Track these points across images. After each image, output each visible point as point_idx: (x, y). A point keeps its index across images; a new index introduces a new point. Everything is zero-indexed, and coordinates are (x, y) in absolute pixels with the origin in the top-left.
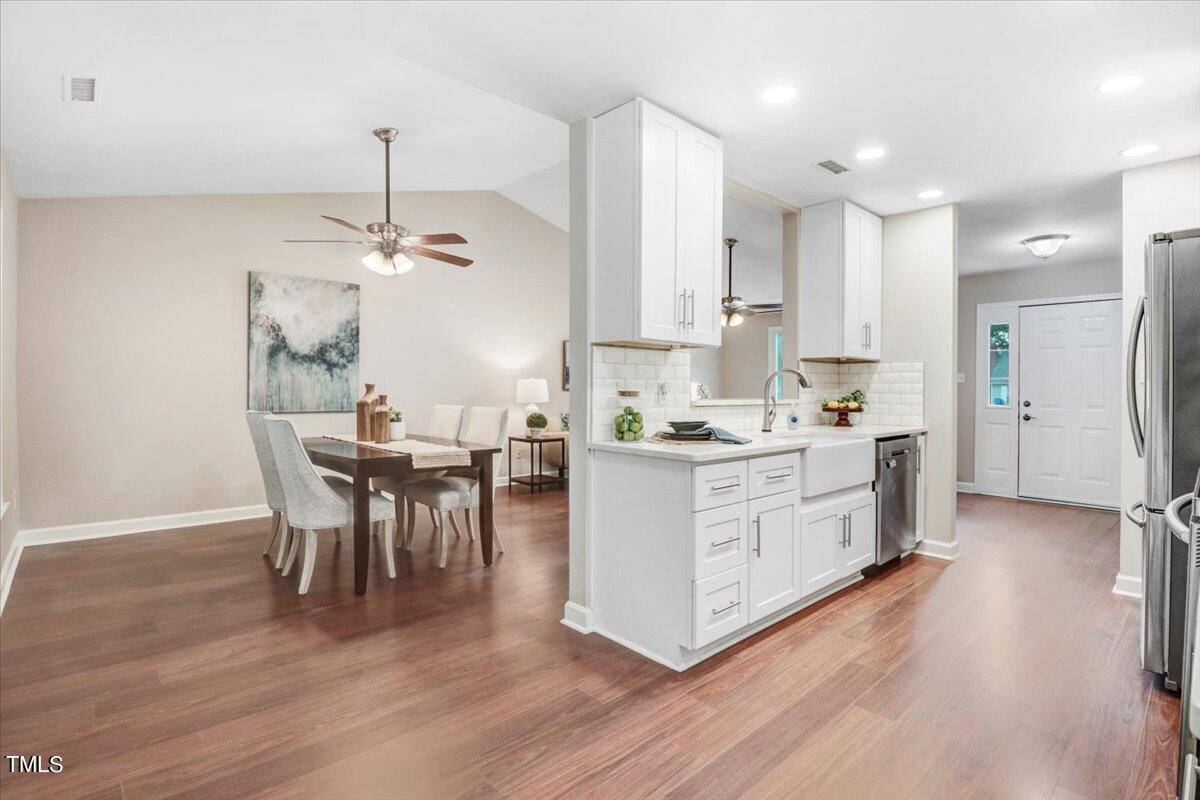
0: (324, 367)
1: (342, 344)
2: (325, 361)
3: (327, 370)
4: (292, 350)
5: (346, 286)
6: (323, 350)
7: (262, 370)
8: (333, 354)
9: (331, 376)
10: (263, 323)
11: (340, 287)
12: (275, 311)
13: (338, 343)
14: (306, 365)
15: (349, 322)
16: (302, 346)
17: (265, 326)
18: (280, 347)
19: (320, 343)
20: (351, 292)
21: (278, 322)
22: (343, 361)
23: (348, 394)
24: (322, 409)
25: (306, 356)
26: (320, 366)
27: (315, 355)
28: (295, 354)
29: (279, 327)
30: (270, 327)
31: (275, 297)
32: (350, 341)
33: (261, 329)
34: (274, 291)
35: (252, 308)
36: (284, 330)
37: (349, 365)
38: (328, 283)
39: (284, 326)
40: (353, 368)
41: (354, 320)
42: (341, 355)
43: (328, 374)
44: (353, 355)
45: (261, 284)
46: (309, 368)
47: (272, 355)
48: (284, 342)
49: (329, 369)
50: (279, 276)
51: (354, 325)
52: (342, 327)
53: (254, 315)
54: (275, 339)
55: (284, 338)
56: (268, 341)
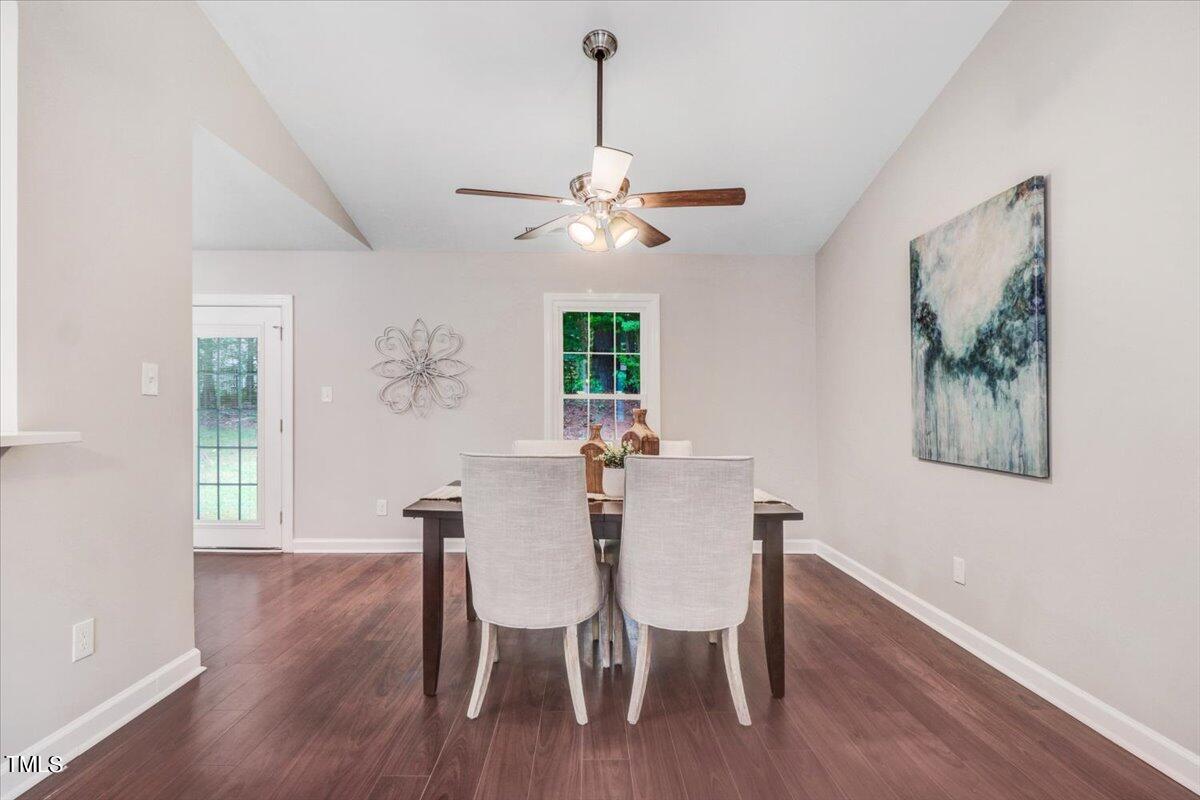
0: (985, 378)
1: (1009, 324)
2: (984, 367)
3: (988, 383)
4: (948, 353)
5: (1012, 194)
6: (982, 345)
7: (921, 392)
8: (997, 349)
9: (994, 396)
10: (919, 316)
11: (1003, 203)
12: (930, 292)
13: (1002, 325)
14: (962, 377)
15: (1019, 273)
16: (957, 343)
17: (920, 320)
18: (935, 351)
19: (978, 332)
20: (1021, 203)
21: (933, 309)
22: (1011, 362)
23: (1020, 437)
24: (984, 464)
25: (962, 360)
26: (978, 376)
27: (972, 356)
28: (951, 359)
29: (934, 317)
30: (924, 320)
31: (929, 270)
32: (1021, 316)
33: (918, 326)
34: (928, 261)
35: (913, 297)
36: (939, 321)
37: (1021, 371)
38: (986, 205)
39: (939, 314)
40: (1030, 374)
41: (1027, 265)
42: (1007, 350)
43: (990, 394)
44: (1026, 344)
45: (918, 255)
46: (966, 383)
47: (929, 366)
48: (939, 342)
49: (991, 383)
50: (932, 233)
51: (1027, 276)
52: (1008, 288)
53: (914, 307)
54: (930, 338)
55: (939, 334)
56: (924, 344)
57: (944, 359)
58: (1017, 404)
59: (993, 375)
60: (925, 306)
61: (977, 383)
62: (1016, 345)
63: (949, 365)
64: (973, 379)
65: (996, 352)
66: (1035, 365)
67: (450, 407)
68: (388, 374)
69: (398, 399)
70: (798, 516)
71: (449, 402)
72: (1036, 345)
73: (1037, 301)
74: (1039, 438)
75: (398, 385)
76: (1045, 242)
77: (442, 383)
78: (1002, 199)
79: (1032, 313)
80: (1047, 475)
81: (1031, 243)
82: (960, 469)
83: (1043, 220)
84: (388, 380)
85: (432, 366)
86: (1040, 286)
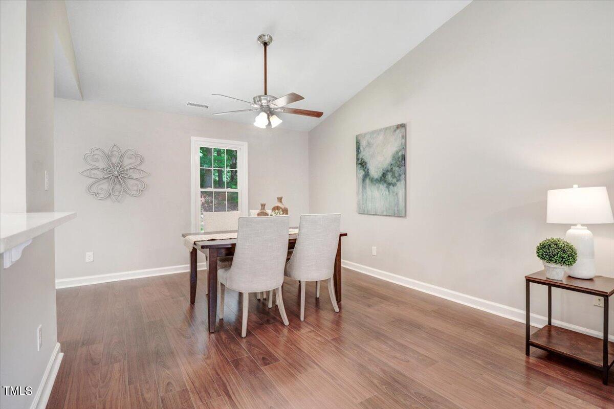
0: (385, 185)
1: (394, 168)
2: (385, 182)
3: (387, 187)
4: (371, 176)
5: (396, 127)
6: (384, 175)
7: (361, 190)
8: (390, 176)
9: (389, 191)
10: (360, 162)
11: (392, 129)
12: (365, 155)
13: (392, 169)
14: (377, 185)
15: (397, 153)
16: (375, 172)
17: (360, 164)
18: (367, 175)
19: (383, 170)
20: (398, 131)
21: (366, 160)
22: (395, 180)
23: (397, 204)
24: (385, 213)
25: (377, 179)
26: (383, 184)
27: (381, 178)
28: (372, 179)
29: (366, 164)
30: (362, 164)
31: (364, 146)
32: (398, 166)
33: (360, 166)
34: (363, 143)
35: (357, 155)
36: (368, 165)
37: (398, 184)
38: (386, 129)
39: (368, 162)
40: (400, 185)
41: (400, 150)
42: (393, 176)
43: (387, 191)
44: (400, 175)
45: (359, 141)
46: (379, 187)
47: (364, 180)
48: (368, 172)
49: (388, 187)
50: (365, 134)
51: (400, 154)
52: (394, 157)
53: (358, 159)
54: (364, 171)
55: (368, 169)
56: (362, 173)
57: (370, 178)
58: (397, 194)
59: (389, 184)
60: (362, 159)
61: (383, 187)
62: (396, 175)
63: (372, 180)
64: (381, 186)
65: (389, 177)
66: (403, 182)
67: (135, 196)
68: (93, 176)
69: (100, 191)
70: (346, 235)
71: (134, 193)
72: (403, 176)
73: (403, 162)
74: (404, 205)
75: (101, 182)
76: (405, 144)
77: (130, 182)
78: (392, 128)
79: (402, 166)
80: (405, 216)
81: (402, 144)
82: (376, 216)
83: (404, 137)
84: (94, 180)
85: (124, 172)
86: (404, 158)
